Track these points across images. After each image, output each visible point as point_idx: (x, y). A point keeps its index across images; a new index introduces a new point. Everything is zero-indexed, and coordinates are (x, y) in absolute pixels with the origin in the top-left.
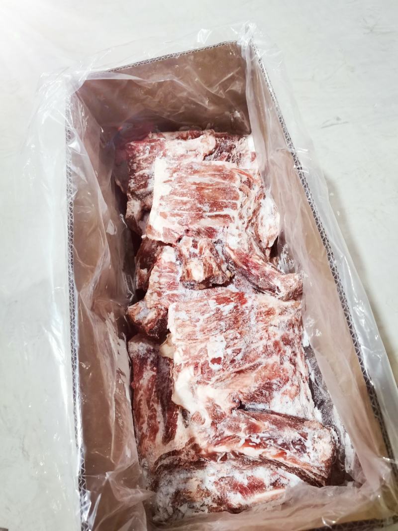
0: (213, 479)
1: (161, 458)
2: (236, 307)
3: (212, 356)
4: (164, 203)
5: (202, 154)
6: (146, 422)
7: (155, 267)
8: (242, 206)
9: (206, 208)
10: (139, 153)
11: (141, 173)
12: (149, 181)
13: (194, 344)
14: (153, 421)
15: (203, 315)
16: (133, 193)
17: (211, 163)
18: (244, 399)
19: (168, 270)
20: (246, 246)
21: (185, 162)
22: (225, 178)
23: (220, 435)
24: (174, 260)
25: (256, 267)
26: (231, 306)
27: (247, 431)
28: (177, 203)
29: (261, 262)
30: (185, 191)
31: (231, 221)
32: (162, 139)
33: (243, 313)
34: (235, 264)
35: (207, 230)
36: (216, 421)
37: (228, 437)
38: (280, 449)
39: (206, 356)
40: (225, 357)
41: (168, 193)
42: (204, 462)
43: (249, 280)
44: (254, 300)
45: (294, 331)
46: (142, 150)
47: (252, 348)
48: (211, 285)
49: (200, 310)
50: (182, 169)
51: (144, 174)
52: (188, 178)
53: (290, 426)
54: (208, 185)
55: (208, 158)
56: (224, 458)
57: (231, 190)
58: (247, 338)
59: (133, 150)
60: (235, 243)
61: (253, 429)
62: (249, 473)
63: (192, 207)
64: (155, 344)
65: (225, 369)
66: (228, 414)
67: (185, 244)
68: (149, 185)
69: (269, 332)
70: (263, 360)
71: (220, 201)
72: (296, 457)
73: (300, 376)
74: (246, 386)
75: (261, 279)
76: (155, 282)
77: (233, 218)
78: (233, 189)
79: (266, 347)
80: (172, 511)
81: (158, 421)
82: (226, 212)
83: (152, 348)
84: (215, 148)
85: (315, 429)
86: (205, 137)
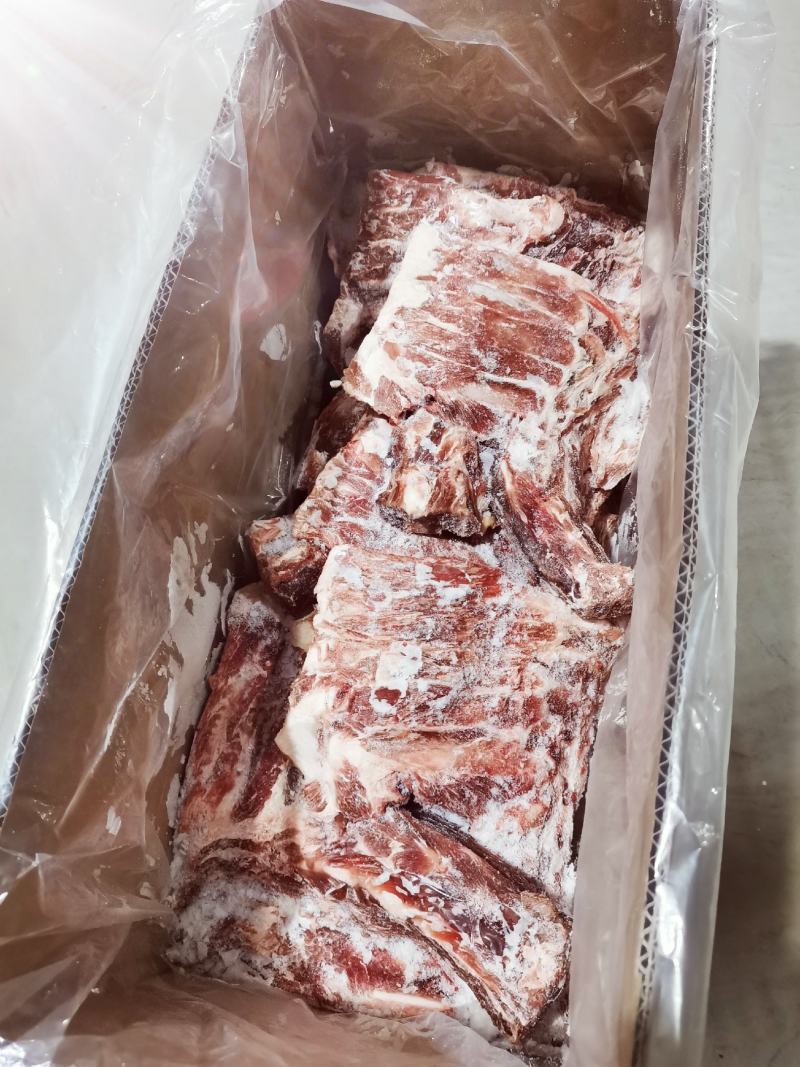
0: (308, 924)
1: (217, 845)
2: (470, 597)
3: (381, 682)
4: (401, 323)
5: (524, 239)
6: (213, 764)
7: (339, 456)
8: (571, 381)
9: (490, 361)
10: (391, 198)
11: (382, 243)
12: (394, 267)
13: (355, 645)
14: (227, 768)
15: (397, 590)
16: (353, 284)
17: (536, 263)
18: (421, 793)
19: (363, 469)
20: (546, 473)
21: (481, 246)
22: (554, 308)
23: (346, 846)
24: (383, 454)
25: (550, 525)
26: (462, 591)
27: (400, 862)
28: (430, 331)
29: (563, 517)
30: (457, 310)
31: (535, 408)
32: (448, 180)
33: (482, 615)
34: (507, 504)
35: (473, 412)
36: (347, 815)
37: (360, 856)
38: (452, 925)
39: (370, 677)
40: (408, 693)
41: (418, 305)
42: (300, 885)
43: (523, 548)
44: (517, 595)
45: (584, 690)
46: (399, 194)
47: (475, 695)
48: (440, 532)
49: (393, 578)
50: (468, 261)
51: (388, 247)
52: (475, 283)
53: (491, 886)
54: (513, 312)
55: (535, 250)
56: (340, 894)
57: (559, 339)
58: (471, 670)
59: (380, 187)
60: (526, 458)
61: (414, 861)
62: (381, 942)
63: (458, 351)
64: (286, 613)
65: (400, 718)
66: (375, 810)
67: (416, 426)
68: (390, 274)
69: (526, 674)
70: (489, 727)
71: (526, 354)
72: (479, 955)
73: (561, 788)
74: (433, 769)
75: (548, 555)
76: (326, 488)
77: (543, 401)
78: (566, 338)
79: (507, 703)
80: (206, 954)
81: (239, 770)
82: (529, 382)
83: (277, 620)
84: (559, 233)
85: (537, 915)
86: (544, 201)
